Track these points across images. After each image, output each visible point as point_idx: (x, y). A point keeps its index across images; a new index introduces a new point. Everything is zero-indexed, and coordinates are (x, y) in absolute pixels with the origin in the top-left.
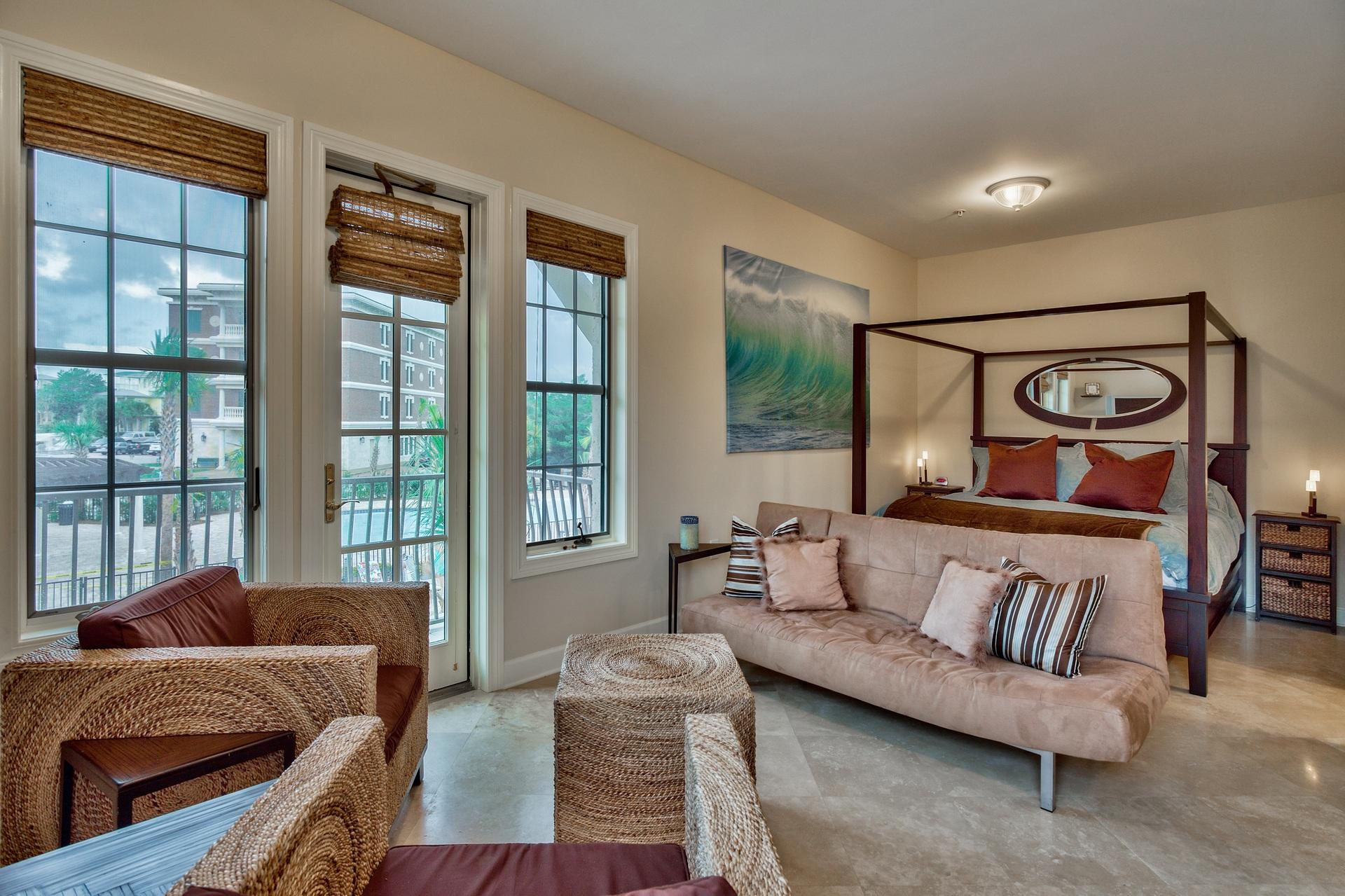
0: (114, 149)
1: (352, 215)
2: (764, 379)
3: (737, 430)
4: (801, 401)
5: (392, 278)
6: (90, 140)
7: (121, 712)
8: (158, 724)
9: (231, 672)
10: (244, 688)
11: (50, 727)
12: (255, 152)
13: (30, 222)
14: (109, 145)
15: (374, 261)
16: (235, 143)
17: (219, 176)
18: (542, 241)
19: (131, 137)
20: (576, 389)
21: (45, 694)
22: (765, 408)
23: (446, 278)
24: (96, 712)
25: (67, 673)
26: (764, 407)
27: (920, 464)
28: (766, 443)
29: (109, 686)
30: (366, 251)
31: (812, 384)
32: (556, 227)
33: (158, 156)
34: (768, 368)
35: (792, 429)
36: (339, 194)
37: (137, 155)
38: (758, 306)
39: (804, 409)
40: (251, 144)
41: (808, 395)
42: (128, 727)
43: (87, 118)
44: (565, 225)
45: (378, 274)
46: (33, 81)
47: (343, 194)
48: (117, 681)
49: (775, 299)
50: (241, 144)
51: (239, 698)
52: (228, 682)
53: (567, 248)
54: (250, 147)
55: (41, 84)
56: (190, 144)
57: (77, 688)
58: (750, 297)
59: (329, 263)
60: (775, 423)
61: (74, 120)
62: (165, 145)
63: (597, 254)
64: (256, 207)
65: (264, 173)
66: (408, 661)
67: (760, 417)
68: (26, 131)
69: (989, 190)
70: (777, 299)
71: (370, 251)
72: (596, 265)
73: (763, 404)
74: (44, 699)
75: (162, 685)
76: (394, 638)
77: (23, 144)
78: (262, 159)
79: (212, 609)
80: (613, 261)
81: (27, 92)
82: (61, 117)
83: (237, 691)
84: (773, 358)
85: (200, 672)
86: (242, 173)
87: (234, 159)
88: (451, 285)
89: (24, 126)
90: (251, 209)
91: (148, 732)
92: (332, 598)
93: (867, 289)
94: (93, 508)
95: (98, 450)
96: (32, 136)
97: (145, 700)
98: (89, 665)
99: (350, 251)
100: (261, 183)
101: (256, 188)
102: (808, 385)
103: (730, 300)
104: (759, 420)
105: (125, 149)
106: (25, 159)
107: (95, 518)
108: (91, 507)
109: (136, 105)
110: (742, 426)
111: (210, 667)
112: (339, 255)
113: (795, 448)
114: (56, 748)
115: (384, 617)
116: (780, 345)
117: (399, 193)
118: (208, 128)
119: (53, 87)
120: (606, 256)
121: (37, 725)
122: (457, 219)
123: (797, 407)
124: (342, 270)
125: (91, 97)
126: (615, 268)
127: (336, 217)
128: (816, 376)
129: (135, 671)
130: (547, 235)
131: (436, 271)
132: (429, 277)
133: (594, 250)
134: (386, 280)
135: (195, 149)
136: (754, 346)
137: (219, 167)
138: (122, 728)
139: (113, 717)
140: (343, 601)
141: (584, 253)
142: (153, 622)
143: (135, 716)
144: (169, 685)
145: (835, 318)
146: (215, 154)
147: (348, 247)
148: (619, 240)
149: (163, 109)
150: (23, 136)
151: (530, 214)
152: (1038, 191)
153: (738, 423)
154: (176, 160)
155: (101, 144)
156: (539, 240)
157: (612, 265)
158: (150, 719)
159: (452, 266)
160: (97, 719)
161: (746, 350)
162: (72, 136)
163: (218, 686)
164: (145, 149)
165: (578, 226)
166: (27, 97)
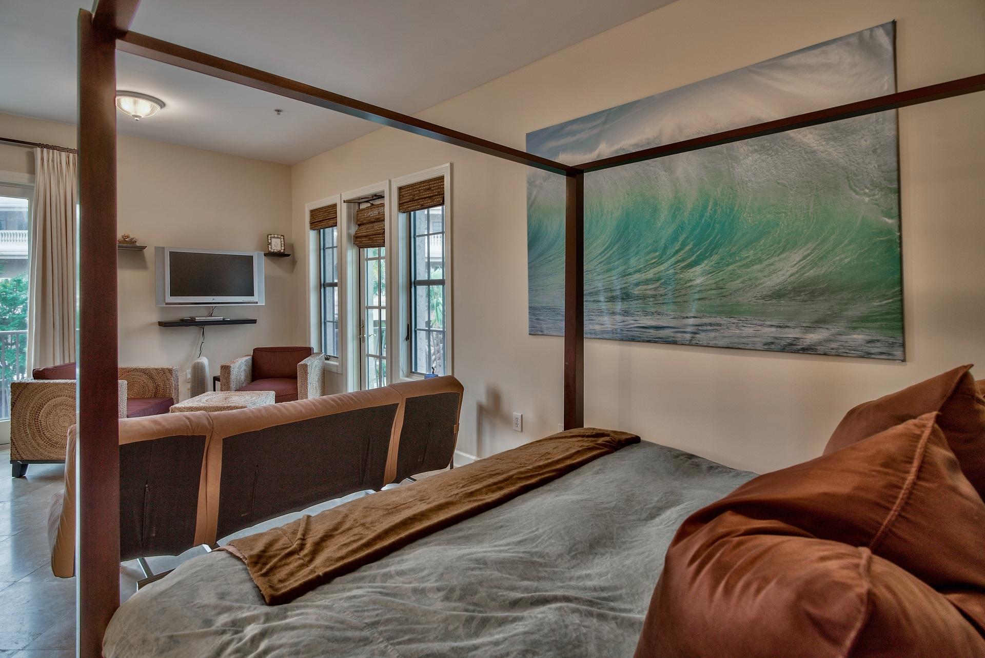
18: (404, 201)
32: (411, 189)
44: (415, 186)
53: (414, 200)
63: (428, 195)
72: (427, 203)
80: (436, 195)
120: (432, 195)
126: (438, 200)
130: (406, 196)
141: (422, 199)
151: (400, 189)
157: (436, 198)
165: (420, 183)
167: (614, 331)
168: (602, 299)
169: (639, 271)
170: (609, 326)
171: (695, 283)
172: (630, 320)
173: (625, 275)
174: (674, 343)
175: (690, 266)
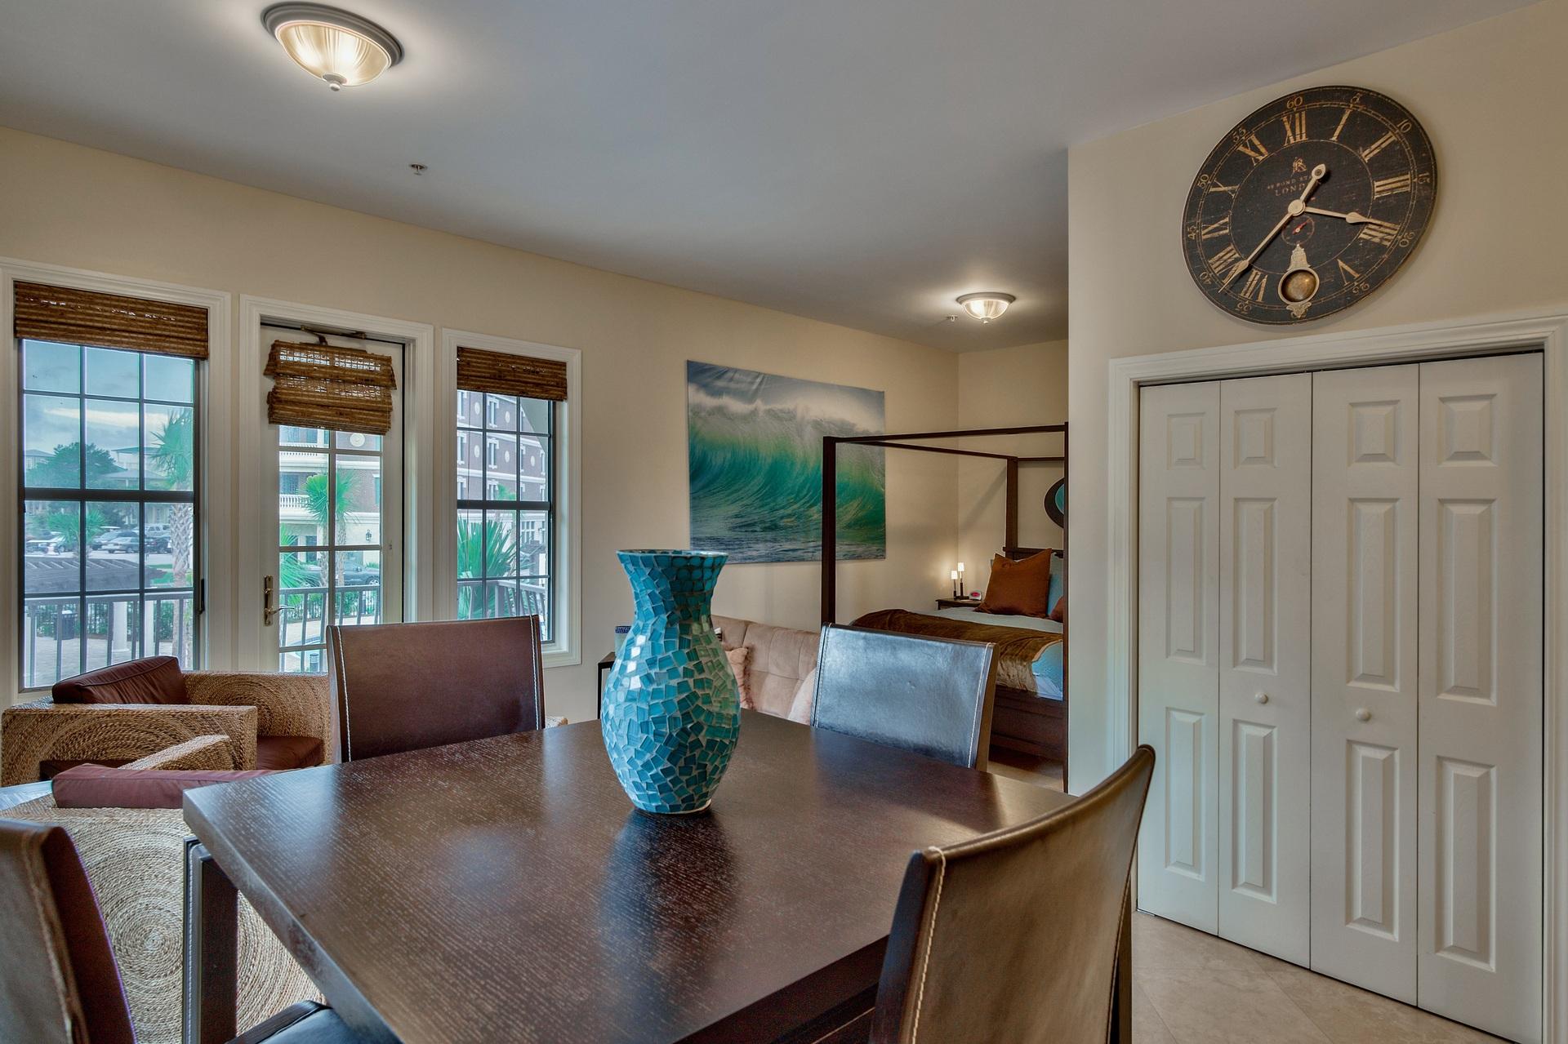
0: (83, 335)
1: (288, 364)
2: (737, 491)
3: (702, 543)
4: (789, 511)
5: (324, 417)
6: (65, 330)
7: (79, 743)
8: (104, 752)
9: (152, 718)
10: (161, 730)
11: (33, 751)
12: (198, 324)
13: (21, 392)
14: (80, 332)
15: (307, 404)
16: (182, 318)
17: (167, 347)
18: (473, 373)
19: (97, 324)
20: (518, 506)
21: (30, 730)
22: (739, 520)
23: (377, 413)
24: (63, 742)
25: (44, 716)
26: (737, 519)
27: (954, 576)
28: (740, 555)
29: (71, 726)
30: (299, 395)
31: (801, 495)
32: (489, 359)
33: (118, 336)
34: (743, 480)
35: (775, 540)
36: (276, 347)
37: (101, 337)
38: (730, 419)
39: (793, 519)
40: (195, 317)
41: (795, 506)
42: (84, 754)
43: (62, 314)
44: (499, 357)
45: (310, 415)
46: (22, 290)
47: (278, 348)
48: (76, 723)
49: (753, 409)
50: (186, 319)
51: (158, 737)
52: (150, 726)
53: (500, 378)
54: (194, 320)
55: (28, 292)
56: (143, 324)
57: (50, 727)
58: (720, 410)
59: (267, 406)
60: (752, 535)
61: (53, 316)
62: (123, 328)
63: (535, 381)
64: (201, 365)
65: (206, 341)
66: (312, 734)
67: (733, 529)
68: (18, 328)
69: (959, 300)
70: (756, 409)
71: (302, 395)
72: (533, 392)
73: (737, 516)
74: (29, 733)
75: (106, 727)
76: (301, 715)
77: (15, 336)
78: (204, 329)
79: (154, 686)
80: (552, 386)
81: (17, 300)
82: (42, 315)
83: (156, 732)
84: (749, 470)
85: (132, 719)
86: (187, 342)
87: (181, 332)
88: (382, 419)
89: (15, 325)
90: (197, 368)
91: (97, 757)
92: (252, 683)
93: (881, 390)
94: (95, 620)
95: (103, 547)
96: (20, 332)
97: (95, 736)
98: (59, 712)
99: (284, 396)
100: (203, 349)
101: (198, 354)
102: (797, 495)
103: (694, 414)
104: (730, 532)
105: (92, 334)
106: (16, 345)
107: (98, 631)
108: (93, 618)
109: (100, 298)
110: (709, 538)
111: (139, 716)
112: (275, 400)
113: (778, 561)
114: (37, 765)
115: (294, 698)
116: (758, 457)
117: (332, 341)
118: (158, 309)
119: (37, 293)
120: (543, 382)
121: (24, 750)
122: (389, 360)
123: (782, 518)
124: (277, 413)
125: (65, 296)
126: (556, 392)
127: (272, 368)
128: (808, 485)
129: (89, 717)
130: (479, 367)
131: (365, 407)
132: (360, 413)
133: (531, 378)
134: (318, 418)
135: (148, 328)
136: (724, 459)
137: (167, 339)
138: (80, 754)
139: (74, 746)
140: (260, 685)
141: (518, 381)
142: (104, 688)
143: (88, 747)
144: (111, 726)
145: (834, 424)
146: (165, 330)
147: (283, 394)
148: (561, 365)
149: (122, 298)
150: (15, 332)
151: (461, 351)
152: (1004, 306)
153: (703, 536)
154: (132, 338)
155: (73, 332)
156: (470, 373)
157: (551, 390)
158: (99, 748)
159: (383, 402)
160: (63, 747)
161: (714, 463)
162: (51, 328)
163: (143, 728)
164: (108, 332)
165: (513, 356)
166: (18, 303)
167: (767, 556)
168: (758, 529)
169: (783, 508)
170: (763, 552)
171: (813, 518)
172: (777, 545)
173: (773, 510)
174: (803, 560)
175: (811, 506)
